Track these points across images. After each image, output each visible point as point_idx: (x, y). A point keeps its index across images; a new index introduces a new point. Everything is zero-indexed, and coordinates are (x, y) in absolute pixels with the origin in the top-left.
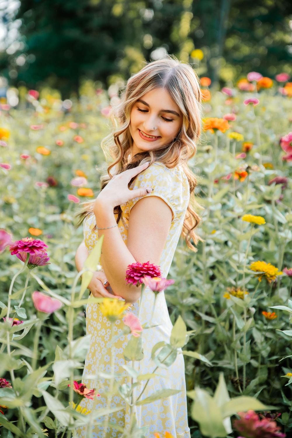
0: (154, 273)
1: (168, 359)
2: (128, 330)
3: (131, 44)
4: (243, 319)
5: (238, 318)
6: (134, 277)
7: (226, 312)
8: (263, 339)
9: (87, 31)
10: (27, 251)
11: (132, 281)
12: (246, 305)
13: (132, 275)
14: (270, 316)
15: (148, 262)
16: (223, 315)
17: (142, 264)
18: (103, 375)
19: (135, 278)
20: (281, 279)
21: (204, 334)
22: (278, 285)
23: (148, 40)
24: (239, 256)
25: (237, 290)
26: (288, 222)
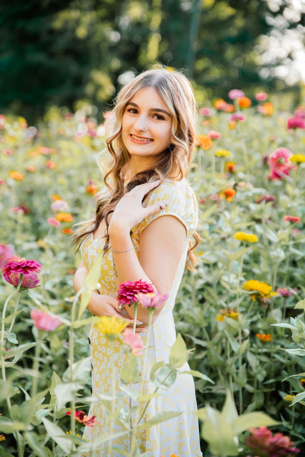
0: (147, 291)
1: (167, 379)
2: (129, 349)
3: (98, 68)
4: (238, 341)
5: (233, 341)
6: (126, 296)
7: (219, 335)
8: (258, 363)
9: (52, 55)
10: (20, 271)
11: (124, 300)
12: (240, 326)
13: (124, 295)
14: (265, 338)
15: (141, 280)
16: (216, 339)
17: (134, 283)
18: (104, 397)
19: (128, 297)
20: (274, 300)
21: (195, 360)
22: (272, 306)
23: (116, 64)
24: (229, 277)
25: (230, 311)
26: (281, 241)
